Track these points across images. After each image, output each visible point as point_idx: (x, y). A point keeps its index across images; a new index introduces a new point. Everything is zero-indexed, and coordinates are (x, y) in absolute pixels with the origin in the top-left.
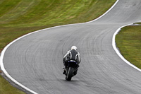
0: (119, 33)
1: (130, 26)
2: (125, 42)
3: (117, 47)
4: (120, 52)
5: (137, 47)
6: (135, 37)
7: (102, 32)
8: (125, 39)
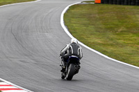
0: (67, 11)
1: (78, 5)
2: (74, 21)
3: (65, 25)
4: (69, 30)
5: (85, 25)
6: (83, 16)
7: (50, 11)
8: (73, 17)
